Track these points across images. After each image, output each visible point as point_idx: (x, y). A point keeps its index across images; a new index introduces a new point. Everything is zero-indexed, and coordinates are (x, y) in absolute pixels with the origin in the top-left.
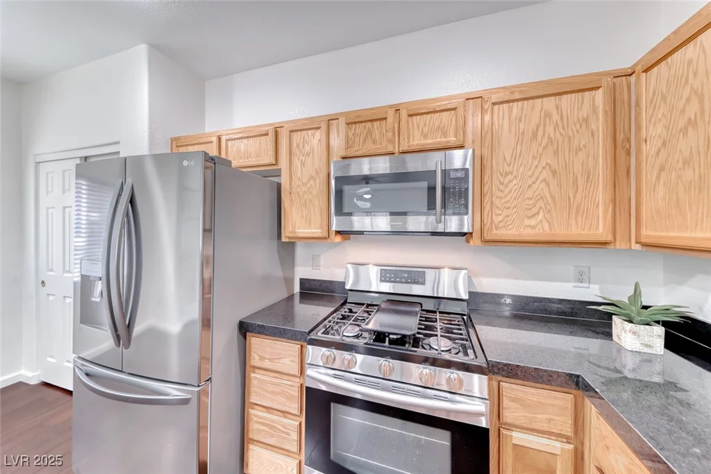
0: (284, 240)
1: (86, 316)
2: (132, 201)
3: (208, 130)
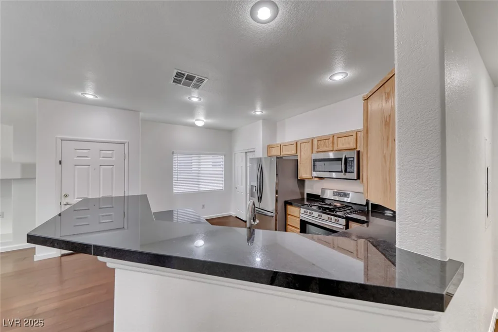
0: (299, 179)
1: (252, 195)
2: (262, 168)
3: (277, 143)
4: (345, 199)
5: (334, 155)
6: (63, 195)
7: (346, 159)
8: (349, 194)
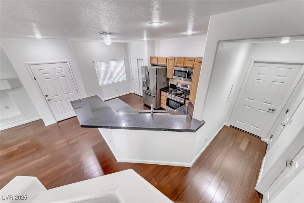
0: (167, 78)
2: (148, 73)
3: (156, 56)
4: (186, 88)
5: (184, 69)
6: (45, 96)
7: (188, 72)
8: (188, 86)
